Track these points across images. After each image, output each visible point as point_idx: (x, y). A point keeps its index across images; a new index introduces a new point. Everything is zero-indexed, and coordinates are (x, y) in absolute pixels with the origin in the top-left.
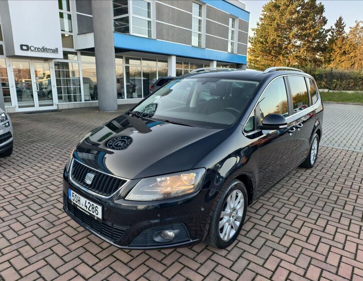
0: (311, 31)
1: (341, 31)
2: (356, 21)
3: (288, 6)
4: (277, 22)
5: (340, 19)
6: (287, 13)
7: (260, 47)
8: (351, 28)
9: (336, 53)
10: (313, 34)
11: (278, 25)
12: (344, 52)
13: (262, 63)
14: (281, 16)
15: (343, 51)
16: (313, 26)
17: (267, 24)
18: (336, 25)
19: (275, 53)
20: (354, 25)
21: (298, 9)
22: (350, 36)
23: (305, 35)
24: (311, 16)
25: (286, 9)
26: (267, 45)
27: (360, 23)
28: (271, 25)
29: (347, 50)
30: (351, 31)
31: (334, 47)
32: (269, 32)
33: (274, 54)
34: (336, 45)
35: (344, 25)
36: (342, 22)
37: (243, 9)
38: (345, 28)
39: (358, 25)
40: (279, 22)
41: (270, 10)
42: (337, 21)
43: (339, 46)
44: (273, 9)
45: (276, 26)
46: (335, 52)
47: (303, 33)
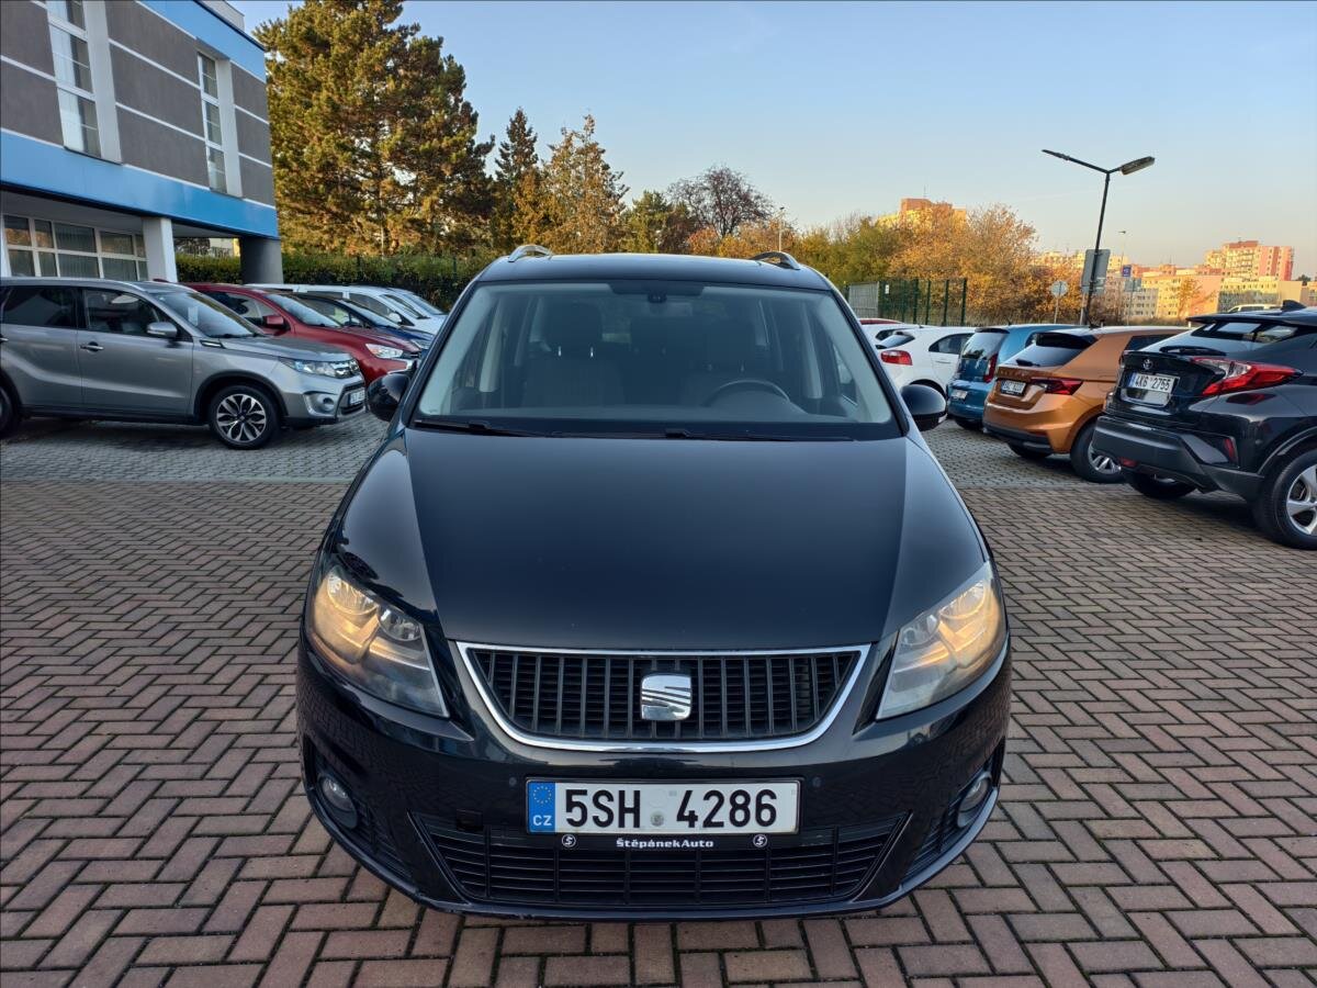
0: (444, 144)
1: (528, 155)
2: (563, 131)
3: (358, 48)
4: (329, 98)
5: (520, 115)
6: (359, 73)
7: (281, 178)
8: (552, 148)
9: (526, 219)
10: (454, 155)
11: (335, 108)
12: (546, 217)
13: (297, 238)
14: (339, 77)
15: (542, 213)
16: (446, 128)
17: (292, 99)
18: (511, 133)
19: (338, 206)
20: (560, 141)
21: (390, 64)
22: (553, 172)
23: (429, 154)
24: (436, 95)
25: (353, 58)
26: (306, 175)
27: (574, 138)
28: (309, 106)
29: (552, 213)
30: (554, 158)
31: (519, 201)
32: (301, 128)
33: (334, 209)
34: (521, 195)
35: (532, 135)
36: (527, 127)
37: (238, 26)
38: (535, 145)
39: (569, 141)
40: (335, 98)
41: (295, 49)
42: (513, 123)
43: (530, 198)
44: (305, 48)
45: (327, 109)
46: (521, 214)
47: (421, 148)
